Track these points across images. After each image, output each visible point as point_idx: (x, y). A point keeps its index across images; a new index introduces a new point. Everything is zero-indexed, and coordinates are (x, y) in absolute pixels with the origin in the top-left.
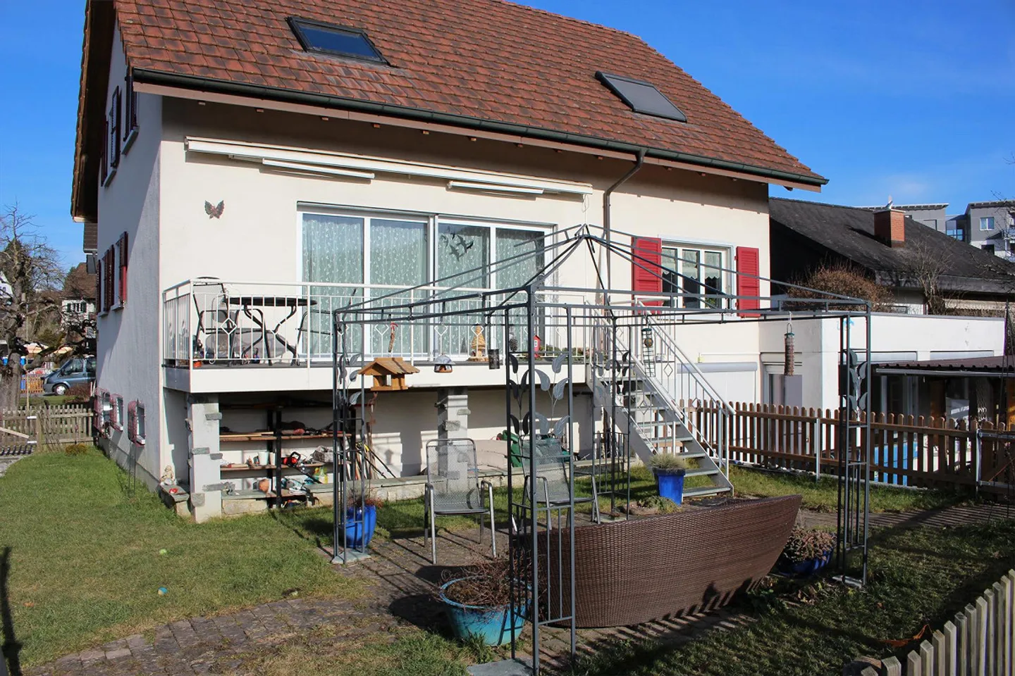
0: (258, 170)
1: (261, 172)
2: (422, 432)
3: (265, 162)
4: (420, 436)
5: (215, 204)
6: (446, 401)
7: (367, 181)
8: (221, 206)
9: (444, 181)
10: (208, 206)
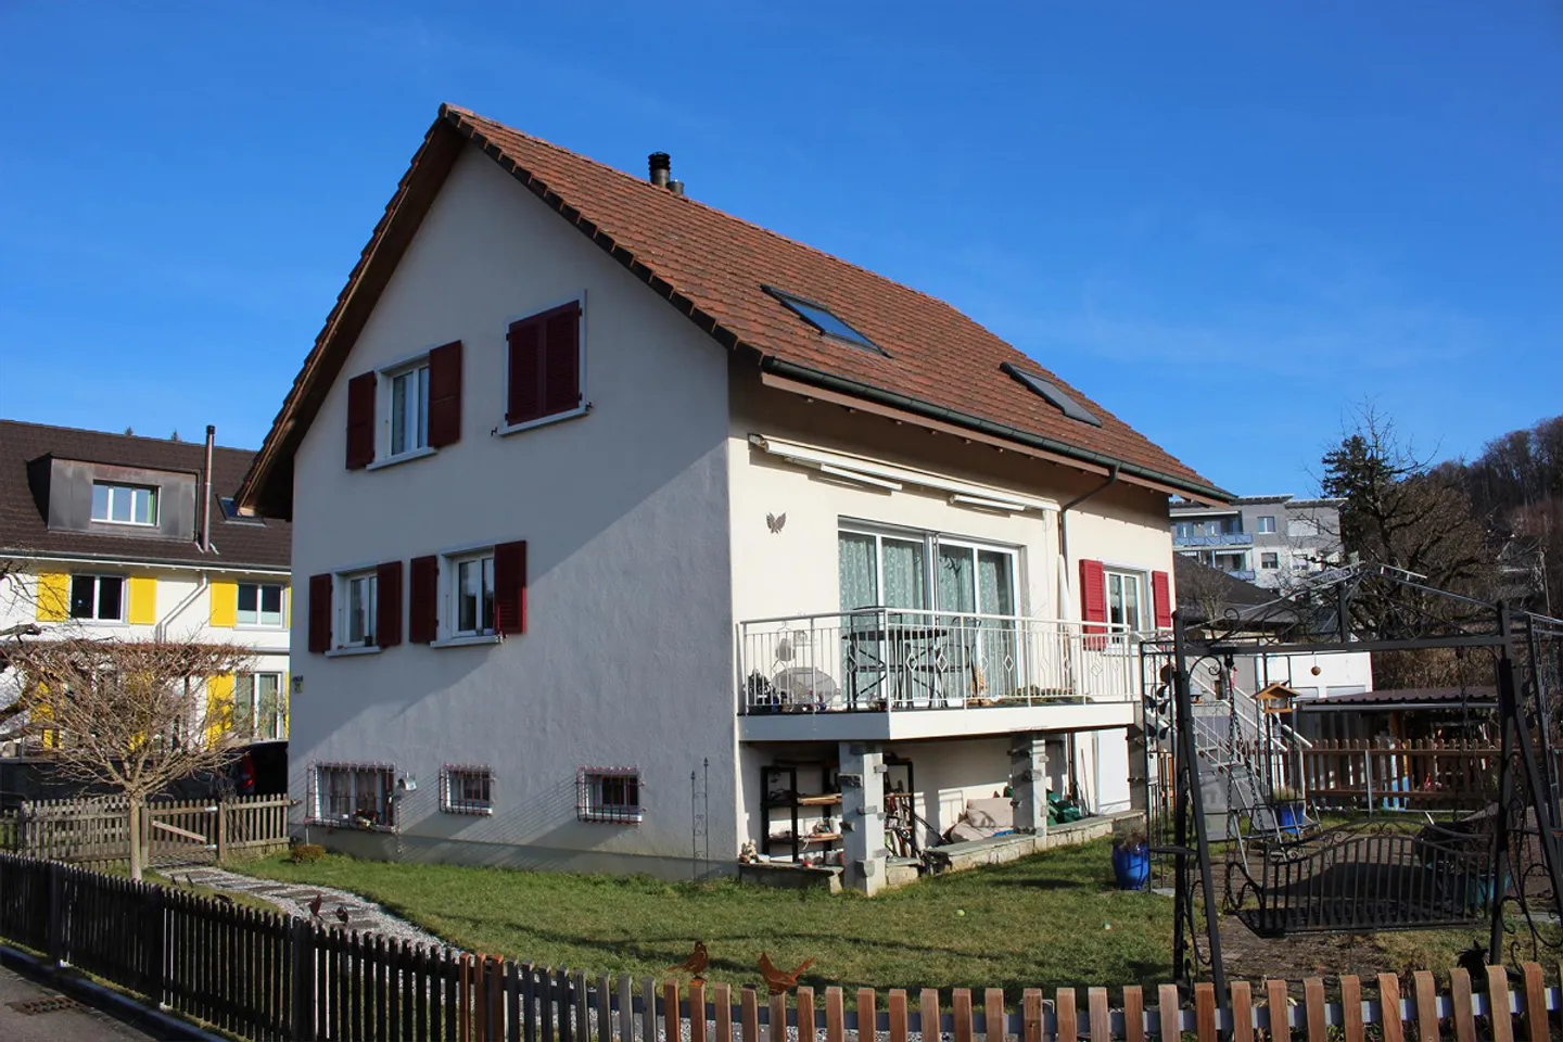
0: (806, 477)
1: (810, 478)
2: (940, 792)
3: (824, 468)
4: (937, 795)
5: (776, 516)
6: (1031, 746)
7: (887, 491)
8: (783, 518)
9: (947, 495)
10: (770, 519)
